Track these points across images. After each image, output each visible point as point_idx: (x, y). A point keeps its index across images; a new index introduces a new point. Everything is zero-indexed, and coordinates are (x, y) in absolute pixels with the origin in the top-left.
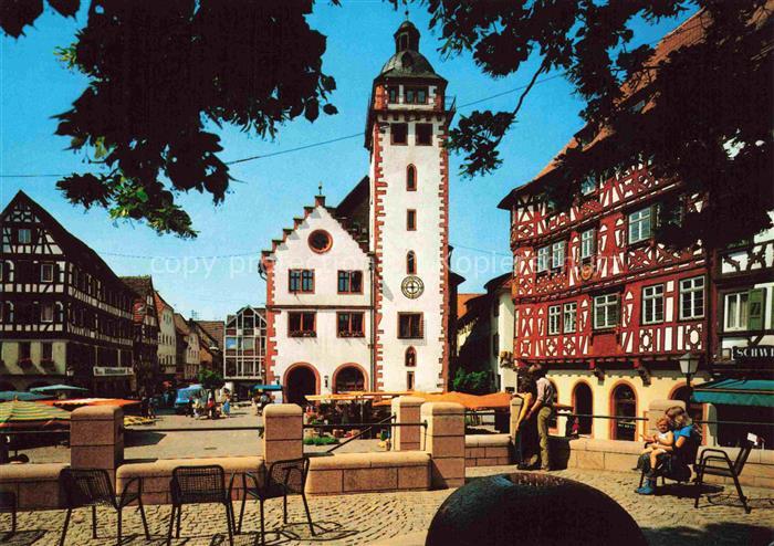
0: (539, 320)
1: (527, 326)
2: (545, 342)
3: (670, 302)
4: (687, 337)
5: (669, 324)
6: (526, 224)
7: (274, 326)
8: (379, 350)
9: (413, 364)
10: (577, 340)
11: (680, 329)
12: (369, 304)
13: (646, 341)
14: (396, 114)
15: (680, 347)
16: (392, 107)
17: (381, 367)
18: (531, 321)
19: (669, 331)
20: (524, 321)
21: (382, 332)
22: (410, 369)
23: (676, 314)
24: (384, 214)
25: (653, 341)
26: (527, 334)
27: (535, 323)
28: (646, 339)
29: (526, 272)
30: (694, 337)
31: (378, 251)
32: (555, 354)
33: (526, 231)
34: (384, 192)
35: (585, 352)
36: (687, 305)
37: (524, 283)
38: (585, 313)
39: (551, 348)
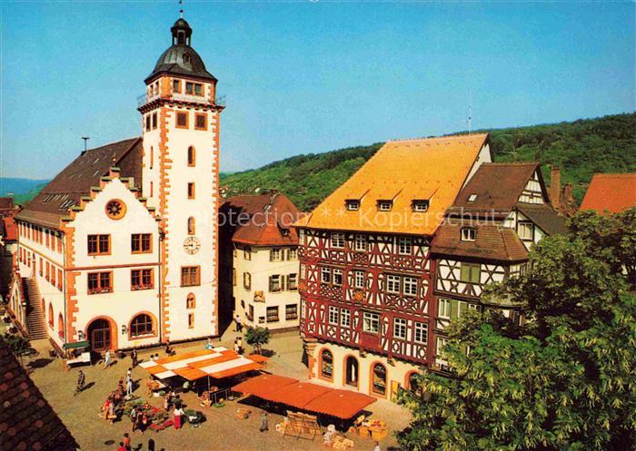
0: (322, 312)
1: (313, 314)
2: (326, 328)
3: (409, 330)
4: (418, 352)
5: (409, 343)
6: (313, 249)
7: (75, 286)
8: (166, 298)
9: (193, 306)
10: (351, 333)
11: (415, 347)
12: (157, 261)
13: (396, 347)
14: (180, 104)
15: (415, 355)
16: (176, 97)
17: (168, 313)
18: (315, 311)
19: (409, 346)
20: (310, 310)
21: (168, 283)
22: (190, 311)
23: (413, 338)
24: (169, 186)
25: (400, 348)
26: (312, 319)
27: (318, 313)
28: (396, 346)
29: (313, 279)
30: (422, 353)
31: (165, 216)
32: (334, 337)
33: (313, 253)
34: (170, 168)
35: (357, 341)
36: (418, 335)
37: (311, 286)
38: (357, 319)
39: (331, 332)
